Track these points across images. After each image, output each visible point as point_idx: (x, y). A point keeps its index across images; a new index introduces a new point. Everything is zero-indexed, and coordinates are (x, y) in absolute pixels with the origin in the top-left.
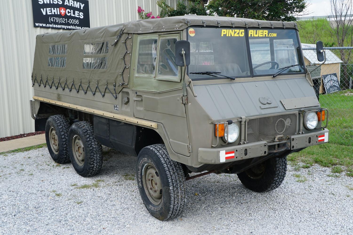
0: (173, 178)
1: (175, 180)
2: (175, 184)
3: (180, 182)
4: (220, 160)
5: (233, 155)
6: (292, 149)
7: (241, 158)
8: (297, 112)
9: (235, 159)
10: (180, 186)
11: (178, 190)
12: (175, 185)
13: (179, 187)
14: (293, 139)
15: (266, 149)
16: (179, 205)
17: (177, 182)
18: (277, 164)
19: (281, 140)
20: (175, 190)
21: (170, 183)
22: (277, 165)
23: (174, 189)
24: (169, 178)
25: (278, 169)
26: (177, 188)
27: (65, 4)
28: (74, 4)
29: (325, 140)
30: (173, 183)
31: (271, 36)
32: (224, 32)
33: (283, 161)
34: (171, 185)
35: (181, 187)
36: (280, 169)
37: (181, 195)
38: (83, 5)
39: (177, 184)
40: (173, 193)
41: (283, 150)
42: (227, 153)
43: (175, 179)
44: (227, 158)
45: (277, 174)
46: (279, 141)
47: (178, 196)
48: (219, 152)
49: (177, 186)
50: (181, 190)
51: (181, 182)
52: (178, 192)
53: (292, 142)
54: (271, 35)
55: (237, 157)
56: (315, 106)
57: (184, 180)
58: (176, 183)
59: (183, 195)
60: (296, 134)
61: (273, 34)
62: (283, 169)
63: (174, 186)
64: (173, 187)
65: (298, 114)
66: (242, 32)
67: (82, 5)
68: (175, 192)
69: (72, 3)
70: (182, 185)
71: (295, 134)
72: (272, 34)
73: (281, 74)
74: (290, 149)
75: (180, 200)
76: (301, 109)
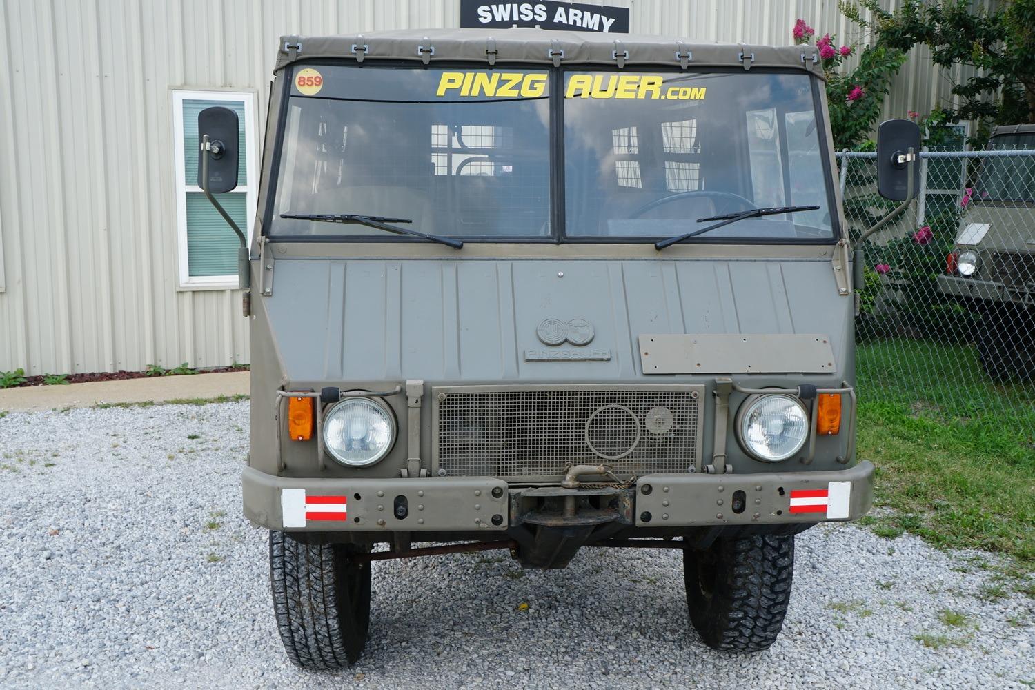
0: (286, 545)
1: (292, 553)
2: (289, 565)
3: (310, 561)
4: (281, 517)
5: (341, 508)
6: (639, 523)
7: (378, 524)
8: (698, 388)
9: (351, 526)
10: (308, 575)
11: (299, 585)
12: (290, 567)
13: (303, 577)
14: (648, 489)
15: (501, 507)
16: (310, 631)
17: (297, 559)
18: (739, 565)
19: (602, 484)
20: (287, 584)
21: (277, 559)
22: (737, 566)
23: (284, 580)
24: (277, 543)
25: (740, 582)
26: (297, 580)
27: (556, 20)
28: (582, 19)
29: (828, 508)
30: (284, 562)
31: (675, 97)
32: (452, 81)
33: (764, 559)
34: (278, 566)
35: (312, 578)
36: (752, 583)
37: (311, 603)
38: (612, 21)
39: (298, 567)
40: (281, 590)
41: (591, 521)
42: (310, 500)
43: (292, 549)
44: (310, 516)
45: (738, 599)
46: (580, 488)
47: (299, 604)
48: (279, 491)
49: (298, 572)
50: (309, 587)
51: (312, 563)
52: (300, 592)
53: (640, 497)
54: (674, 93)
55: (357, 520)
56: (805, 374)
57: (324, 558)
58: (294, 564)
59: (317, 606)
60: (692, 471)
61: (688, 90)
62: (763, 584)
63: (287, 570)
64: (284, 572)
65: (702, 395)
66: (533, 82)
67: (608, 20)
68: (290, 591)
69: (575, 18)
70: (314, 572)
71: (690, 469)
72: (683, 89)
73: (698, 238)
74: (629, 520)
75: (307, 618)
76: (717, 378)
